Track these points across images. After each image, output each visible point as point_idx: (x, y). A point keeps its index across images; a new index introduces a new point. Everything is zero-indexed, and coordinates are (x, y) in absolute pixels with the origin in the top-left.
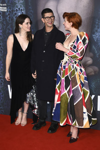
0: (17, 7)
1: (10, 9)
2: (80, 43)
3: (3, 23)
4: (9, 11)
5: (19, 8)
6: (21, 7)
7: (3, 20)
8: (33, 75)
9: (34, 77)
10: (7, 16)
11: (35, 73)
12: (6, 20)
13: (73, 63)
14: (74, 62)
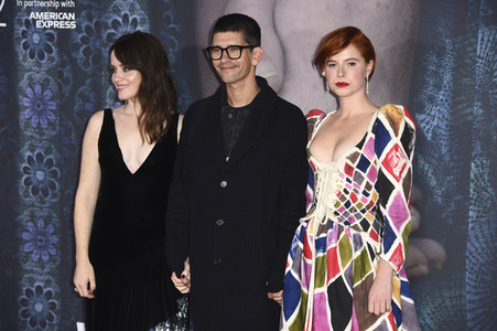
0: (117, 11)
1: (90, 18)
2: (396, 147)
3: (60, 74)
4: (83, 26)
5: (126, 17)
6: (132, 10)
7: (63, 64)
8: (174, 278)
9: (181, 284)
10: (77, 47)
11: (186, 272)
12: (73, 61)
13: (355, 227)
14: (358, 222)
